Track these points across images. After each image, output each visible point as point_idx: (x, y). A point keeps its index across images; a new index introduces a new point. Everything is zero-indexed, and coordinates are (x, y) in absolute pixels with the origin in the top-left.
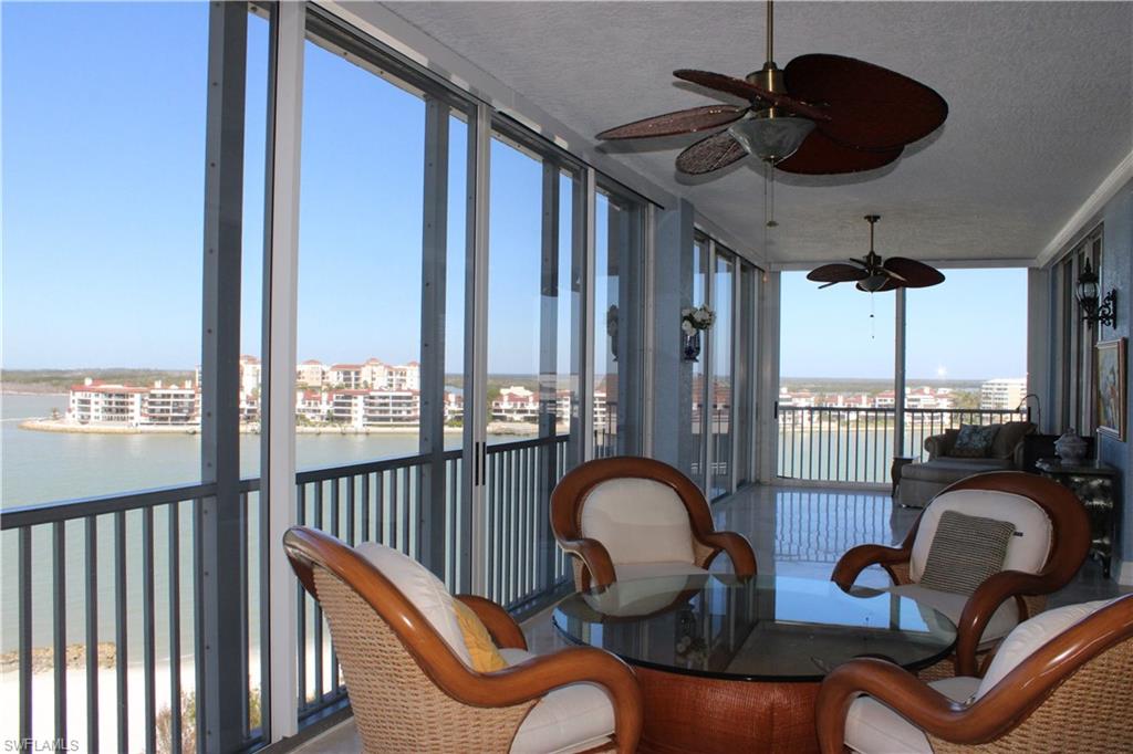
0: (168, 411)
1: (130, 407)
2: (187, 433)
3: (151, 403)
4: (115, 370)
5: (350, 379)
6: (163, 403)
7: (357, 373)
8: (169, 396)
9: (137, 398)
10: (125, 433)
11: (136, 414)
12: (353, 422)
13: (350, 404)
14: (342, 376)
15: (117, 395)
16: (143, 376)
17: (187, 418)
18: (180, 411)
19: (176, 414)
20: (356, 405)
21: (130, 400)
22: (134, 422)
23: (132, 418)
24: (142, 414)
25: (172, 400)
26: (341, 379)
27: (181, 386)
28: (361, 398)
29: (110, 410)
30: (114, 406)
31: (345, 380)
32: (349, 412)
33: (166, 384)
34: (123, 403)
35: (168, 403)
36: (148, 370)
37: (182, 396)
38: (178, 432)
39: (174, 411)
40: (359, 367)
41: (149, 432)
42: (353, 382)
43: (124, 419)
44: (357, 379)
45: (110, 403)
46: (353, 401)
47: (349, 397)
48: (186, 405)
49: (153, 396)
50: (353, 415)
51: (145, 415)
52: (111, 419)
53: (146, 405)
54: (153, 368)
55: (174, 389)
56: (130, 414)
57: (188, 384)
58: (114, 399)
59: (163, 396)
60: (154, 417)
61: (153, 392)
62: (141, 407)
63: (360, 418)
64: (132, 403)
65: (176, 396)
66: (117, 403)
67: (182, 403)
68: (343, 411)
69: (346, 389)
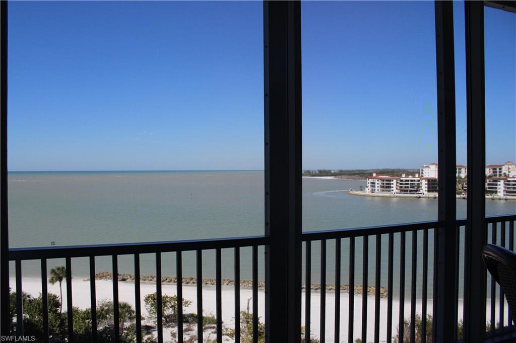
0: (408, 187)
1: (392, 186)
2: (416, 197)
3: (401, 184)
4: (385, 169)
5: (496, 172)
6: (406, 184)
7: (500, 169)
8: (408, 181)
9: (394, 182)
10: (390, 197)
11: (394, 189)
12: (498, 194)
13: (496, 185)
14: (492, 170)
15: (387, 180)
16: (397, 172)
17: (416, 191)
18: (413, 187)
19: (411, 189)
20: (500, 185)
21: (392, 182)
22: (393, 192)
23: (393, 190)
24: (397, 189)
25: (410, 182)
26: (492, 172)
27: (414, 176)
28: (502, 181)
29: (383, 187)
30: (385, 185)
31: (493, 172)
32: (496, 188)
33: (407, 175)
34: (389, 184)
35: (408, 184)
36: (399, 170)
37: (414, 180)
38: (412, 197)
39: (411, 187)
40: (501, 166)
41: (400, 197)
42: (498, 174)
43: (389, 191)
44: (500, 172)
45: (383, 184)
46: (498, 183)
47: (497, 181)
48: (416, 185)
49: (402, 181)
50: (498, 190)
51: (398, 189)
52: (383, 191)
53: (398, 185)
54: (401, 168)
55: (410, 178)
56: (392, 189)
57: (417, 175)
58: (385, 182)
59: (406, 181)
60: (402, 190)
61: (401, 179)
62: (397, 186)
63: (502, 192)
64: (393, 184)
65: (412, 181)
66: (386, 184)
67: (414, 184)
68: (493, 188)
69: (494, 177)
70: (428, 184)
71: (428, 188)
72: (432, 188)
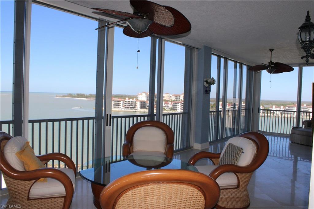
0: (129, 106)
1: (120, 104)
2: (134, 111)
3: (125, 104)
4: (118, 95)
6: (128, 104)
7: (179, 97)
8: (130, 102)
9: (122, 102)
10: (119, 111)
11: (121, 106)
12: (178, 110)
13: (177, 105)
14: (175, 97)
15: (117, 101)
16: (124, 97)
17: (134, 108)
18: (132, 106)
19: (131, 107)
20: (178, 106)
21: (120, 102)
22: (121, 108)
23: (120, 107)
24: (123, 106)
25: (130, 103)
26: (175, 98)
27: (133, 99)
28: (180, 104)
29: (115, 105)
30: (116, 104)
31: (176, 99)
32: (177, 107)
33: (129, 99)
34: (118, 103)
35: (129, 104)
36: (126, 95)
37: (133, 102)
38: (132, 111)
39: (131, 106)
40: (180, 95)
41: (124, 111)
42: (178, 99)
43: (118, 107)
44: (179, 99)
45: (115, 103)
46: (178, 104)
47: (177, 103)
48: (134, 104)
49: (126, 102)
50: (178, 108)
51: (124, 107)
52: (115, 107)
53: (124, 104)
54: (127, 95)
55: (131, 100)
56: (120, 106)
57: (135, 99)
58: (116, 102)
59: (128, 102)
60: (126, 107)
61: (126, 101)
62: (123, 104)
63: (179, 109)
64: (120, 103)
65: (132, 102)
66: (117, 103)
67: (133, 104)
68: (175, 107)
69: (176, 101)
70: (141, 104)
71: (141, 106)
72: (143, 106)
